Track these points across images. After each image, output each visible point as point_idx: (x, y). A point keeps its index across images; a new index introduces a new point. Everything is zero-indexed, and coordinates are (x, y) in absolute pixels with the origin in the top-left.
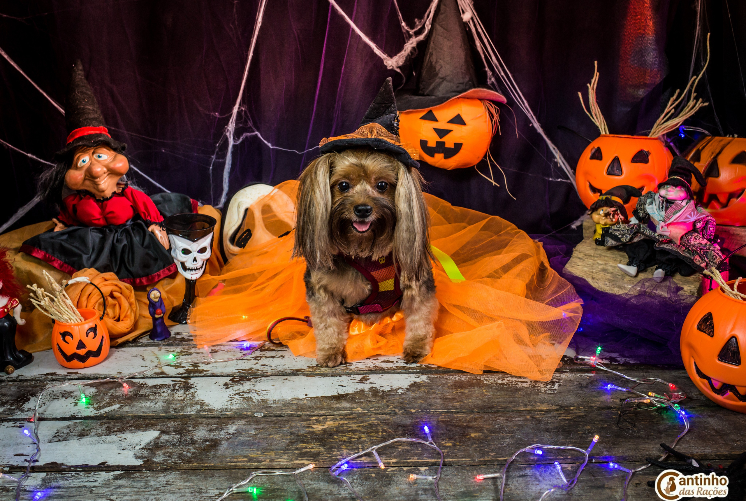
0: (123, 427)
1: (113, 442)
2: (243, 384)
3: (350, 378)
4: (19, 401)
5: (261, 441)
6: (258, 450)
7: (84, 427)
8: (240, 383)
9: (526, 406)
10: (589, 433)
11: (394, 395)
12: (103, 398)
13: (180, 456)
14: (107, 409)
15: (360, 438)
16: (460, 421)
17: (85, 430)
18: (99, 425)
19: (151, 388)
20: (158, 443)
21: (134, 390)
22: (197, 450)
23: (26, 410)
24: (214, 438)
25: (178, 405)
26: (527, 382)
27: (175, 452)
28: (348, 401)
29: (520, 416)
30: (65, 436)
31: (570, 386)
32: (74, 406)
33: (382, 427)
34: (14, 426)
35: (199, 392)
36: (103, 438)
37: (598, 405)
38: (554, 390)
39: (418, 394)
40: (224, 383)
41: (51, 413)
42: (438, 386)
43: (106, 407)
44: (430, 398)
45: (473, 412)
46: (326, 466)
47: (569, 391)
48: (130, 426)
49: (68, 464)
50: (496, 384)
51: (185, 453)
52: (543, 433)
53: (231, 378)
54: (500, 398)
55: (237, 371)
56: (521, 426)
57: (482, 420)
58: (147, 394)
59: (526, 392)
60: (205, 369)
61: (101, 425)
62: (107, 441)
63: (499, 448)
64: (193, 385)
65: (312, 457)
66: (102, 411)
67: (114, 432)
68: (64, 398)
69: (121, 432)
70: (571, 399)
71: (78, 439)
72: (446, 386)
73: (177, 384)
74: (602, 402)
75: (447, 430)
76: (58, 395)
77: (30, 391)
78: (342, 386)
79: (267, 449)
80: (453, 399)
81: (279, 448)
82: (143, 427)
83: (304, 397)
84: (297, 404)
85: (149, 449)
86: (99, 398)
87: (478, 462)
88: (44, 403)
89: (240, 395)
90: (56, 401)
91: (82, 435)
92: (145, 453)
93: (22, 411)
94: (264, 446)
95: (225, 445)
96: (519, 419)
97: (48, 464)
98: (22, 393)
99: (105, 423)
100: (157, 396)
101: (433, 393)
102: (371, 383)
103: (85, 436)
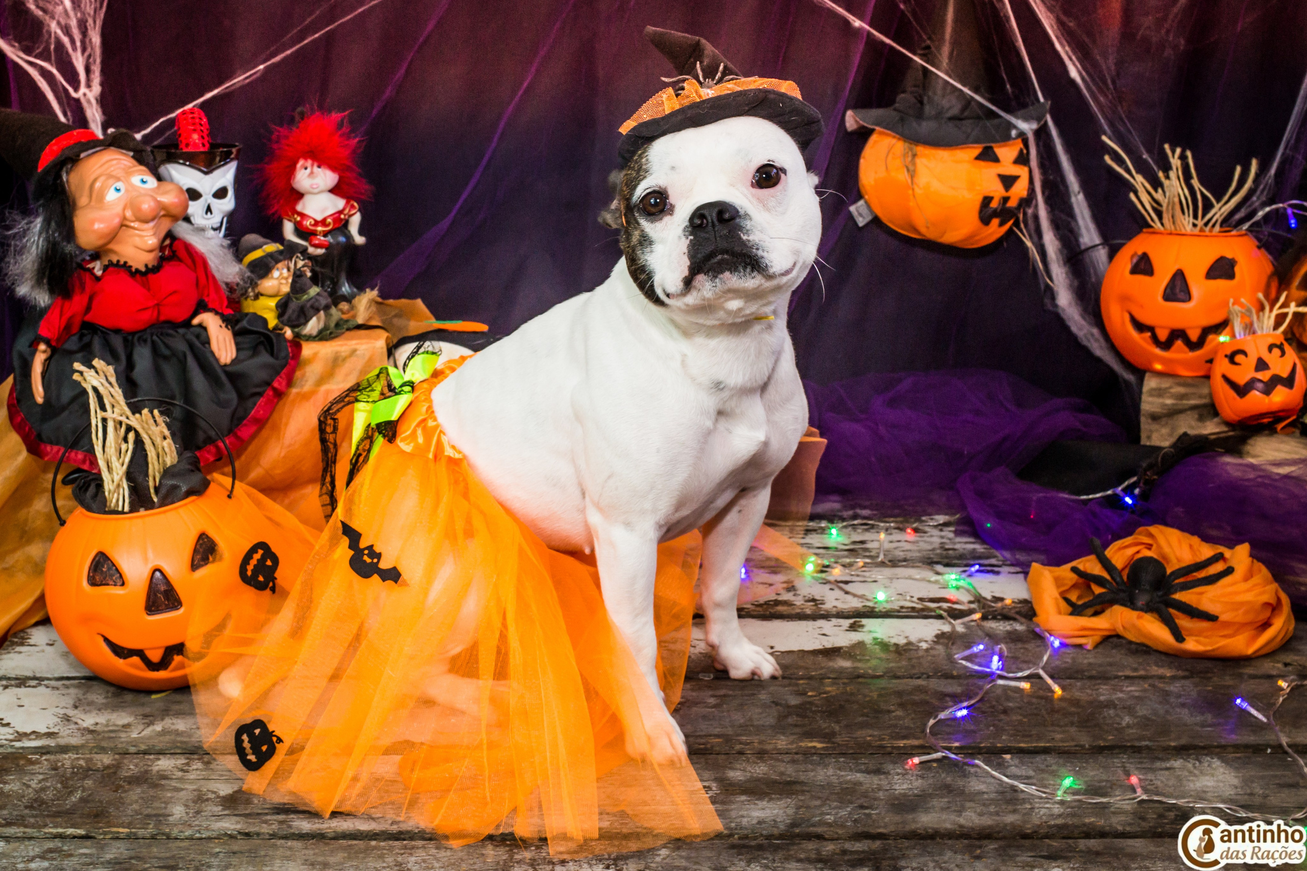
6: (732, 726)
9: (1136, 670)
11: (915, 650)
15: (889, 711)
28: (844, 658)
39: (956, 650)
52: (1178, 709)
54: (1089, 658)
56: (1140, 697)
57: (1073, 689)
63: (1117, 729)
72: (996, 638)
78: (824, 635)
87: (1089, 749)
102: (871, 631)
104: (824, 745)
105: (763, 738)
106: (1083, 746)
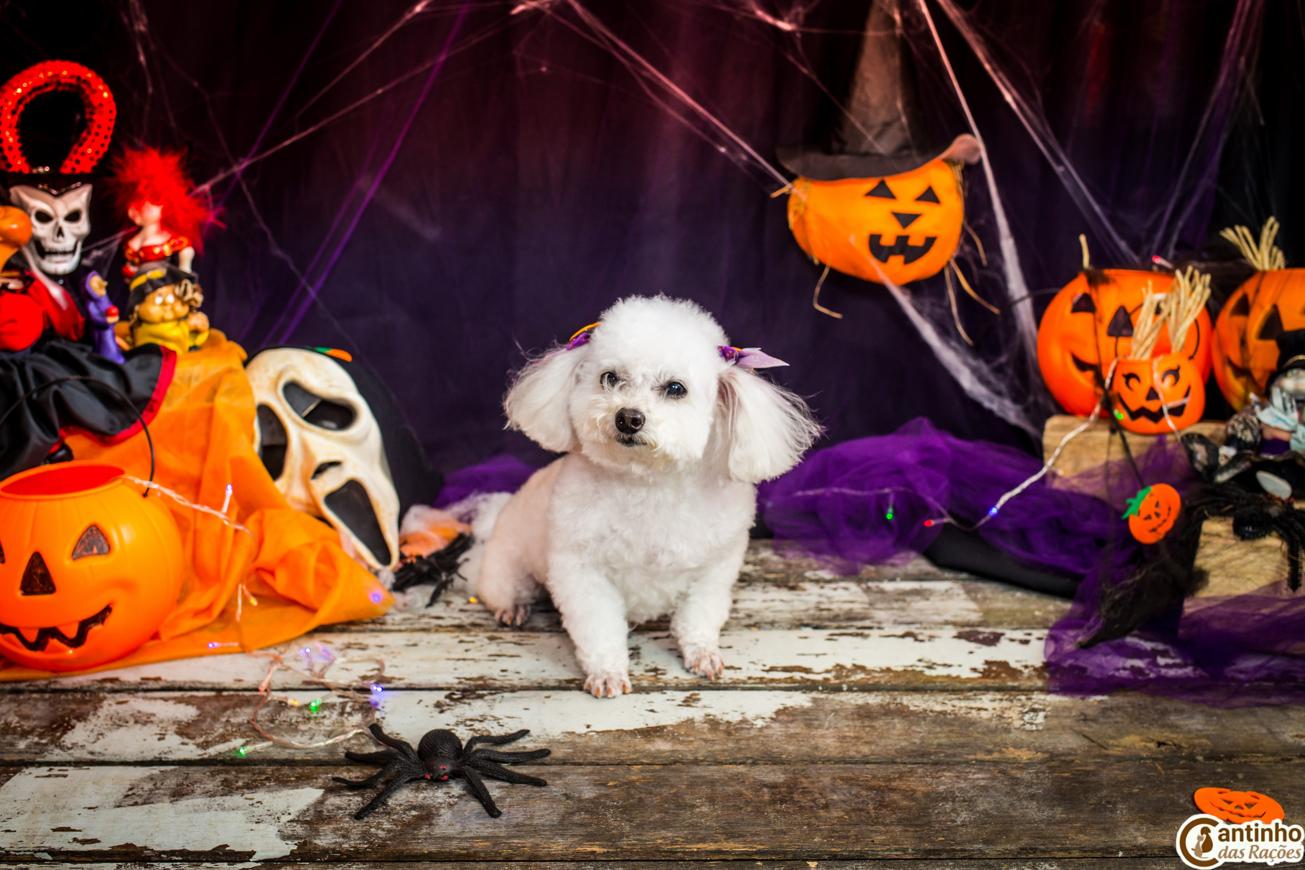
0: (255, 781)
1: (238, 808)
2: (470, 704)
3: (664, 697)
4: (55, 730)
5: (513, 811)
6: (506, 826)
7: (180, 780)
8: (465, 703)
9: (990, 752)
10: (1109, 803)
11: (748, 729)
12: (211, 728)
13: (365, 835)
14: (222, 748)
15: (693, 806)
16: (874, 777)
17: (182, 784)
18: (209, 776)
19: (300, 708)
20: (321, 812)
21: (269, 712)
22: (396, 825)
23: (69, 746)
24: (425, 802)
25: (353, 742)
26: (986, 710)
27: (355, 828)
28: (665, 740)
29: (980, 771)
30: (146, 795)
31: (1066, 717)
32: (159, 739)
33: (733, 786)
34: (49, 776)
35: (388, 717)
36: (219, 799)
37: (1119, 753)
38: (1037, 725)
39: (794, 729)
40: (435, 702)
41: (117, 752)
42: (827, 715)
43: (218, 742)
44: (814, 736)
45: (894, 763)
46: (636, 858)
47: (1064, 727)
48: (267, 779)
49: (157, 849)
50: (932, 711)
51: (373, 830)
52: (1025, 803)
53: (447, 693)
54: (941, 738)
55: (457, 681)
56: (985, 788)
57: (912, 776)
58: (293, 721)
59: (987, 727)
60: (397, 676)
61: (213, 774)
62: (226, 805)
63: (949, 829)
64: (376, 704)
65: (609, 840)
66: (212, 751)
67: (238, 788)
68: (139, 726)
69: (251, 789)
70: (1068, 742)
71: (171, 802)
72: (843, 714)
73: (346, 703)
74: (1125, 747)
75: (850, 793)
76: (128, 718)
77: (73, 711)
78: (652, 711)
79: (525, 825)
80: (857, 738)
81: (548, 823)
82: (291, 781)
83: (585, 730)
84: (573, 744)
85: (307, 822)
86: (204, 726)
87: (913, 854)
88: (102, 734)
89: (466, 725)
90: (122, 730)
91: (178, 794)
92: (299, 829)
93: (62, 748)
94: (520, 820)
95: (446, 815)
96: (980, 776)
97: (119, 846)
98: (60, 713)
99: (219, 772)
100: (312, 724)
101: (820, 726)
102: (705, 707)
103: (183, 795)
104: (606, 850)
105: (538, 841)
106: (905, 851)
